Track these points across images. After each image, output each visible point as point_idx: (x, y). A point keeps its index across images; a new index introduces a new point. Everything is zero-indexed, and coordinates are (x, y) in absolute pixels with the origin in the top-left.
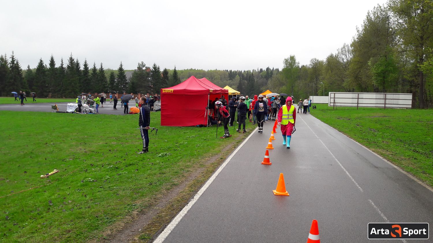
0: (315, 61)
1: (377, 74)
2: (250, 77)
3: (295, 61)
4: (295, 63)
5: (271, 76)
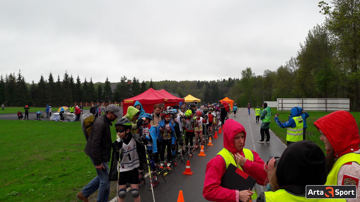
0: (267, 72)
1: (319, 82)
2: (215, 86)
3: (251, 72)
4: (251, 74)
5: (232, 85)
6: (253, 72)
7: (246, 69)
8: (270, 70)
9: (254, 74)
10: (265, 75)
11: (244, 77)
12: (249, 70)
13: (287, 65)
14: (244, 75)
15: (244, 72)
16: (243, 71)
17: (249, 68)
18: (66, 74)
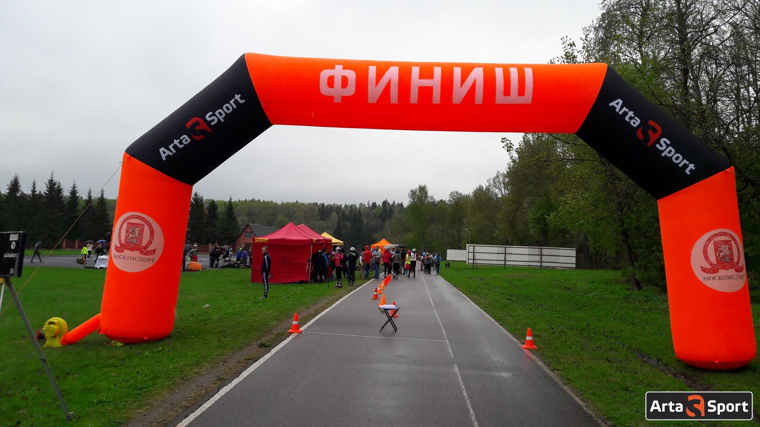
0: (456, 195)
2: (355, 215)
3: (426, 193)
4: (426, 196)
5: (390, 217)
7: (418, 187)
10: (452, 201)
11: (413, 202)
12: (423, 189)
13: (489, 185)
14: (413, 199)
15: (413, 193)
17: (424, 185)
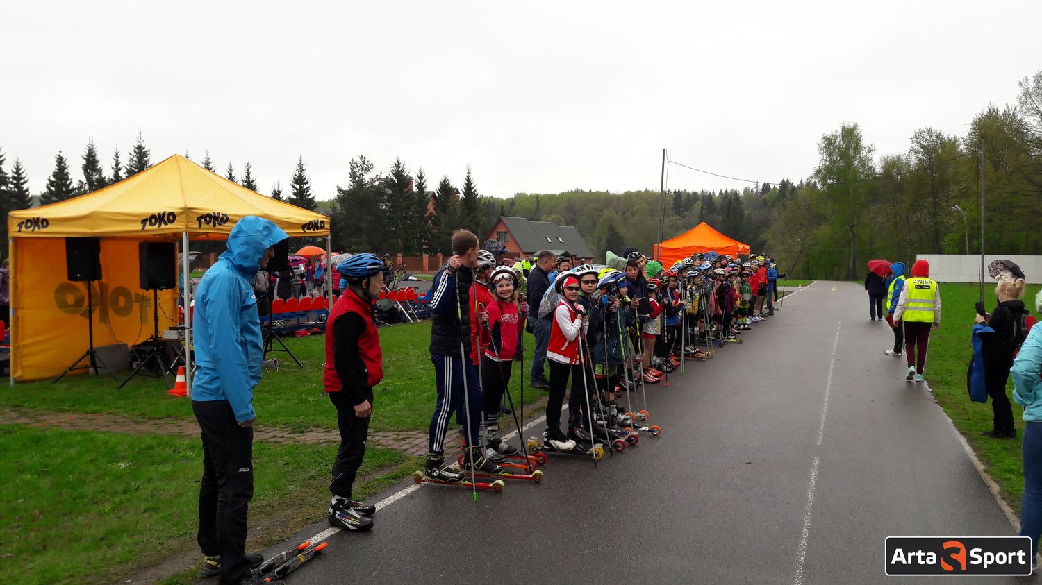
0: (927, 137)
2: (730, 204)
3: (857, 142)
4: (858, 148)
6: (865, 142)
7: (840, 130)
8: (936, 129)
9: (871, 150)
11: (830, 161)
12: (850, 134)
14: (830, 155)
15: (829, 142)
16: (825, 139)
17: (852, 125)
18: (140, 148)
